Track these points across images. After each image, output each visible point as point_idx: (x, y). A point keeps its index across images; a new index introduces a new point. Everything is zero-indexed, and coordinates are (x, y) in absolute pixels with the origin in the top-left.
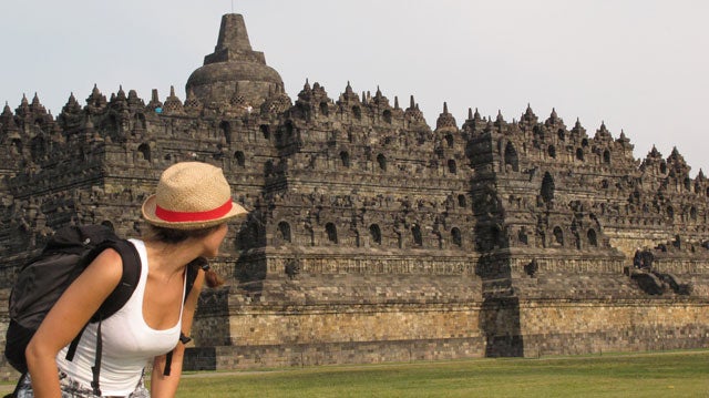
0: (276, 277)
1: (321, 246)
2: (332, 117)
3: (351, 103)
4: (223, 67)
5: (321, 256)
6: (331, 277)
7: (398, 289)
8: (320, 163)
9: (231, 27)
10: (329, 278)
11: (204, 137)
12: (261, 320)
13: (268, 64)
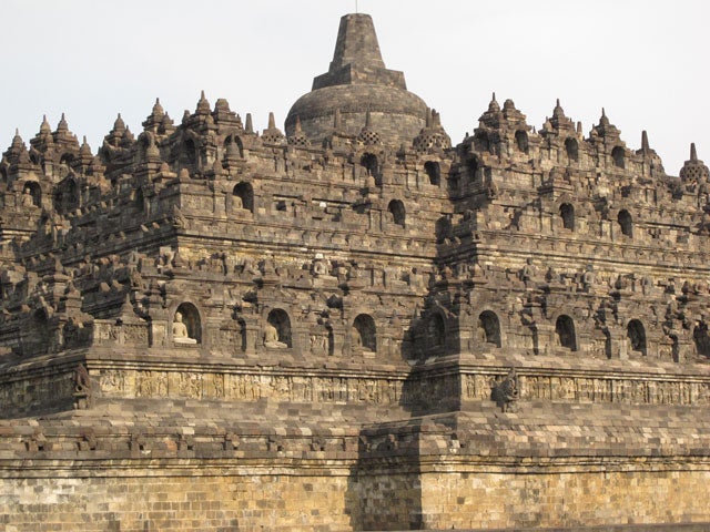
0: (477, 407)
1: (550, 355)
2: (534, 154)
3: (562, 133)
4: (344, 93)
5: (550, 373)
6: (566, 408)
7: (677, 431)
8: (529, 222)
9: (354, 32)
10: (564, 411)
11: (336, 178)
12: (476, 482)
13: (409, 89)
